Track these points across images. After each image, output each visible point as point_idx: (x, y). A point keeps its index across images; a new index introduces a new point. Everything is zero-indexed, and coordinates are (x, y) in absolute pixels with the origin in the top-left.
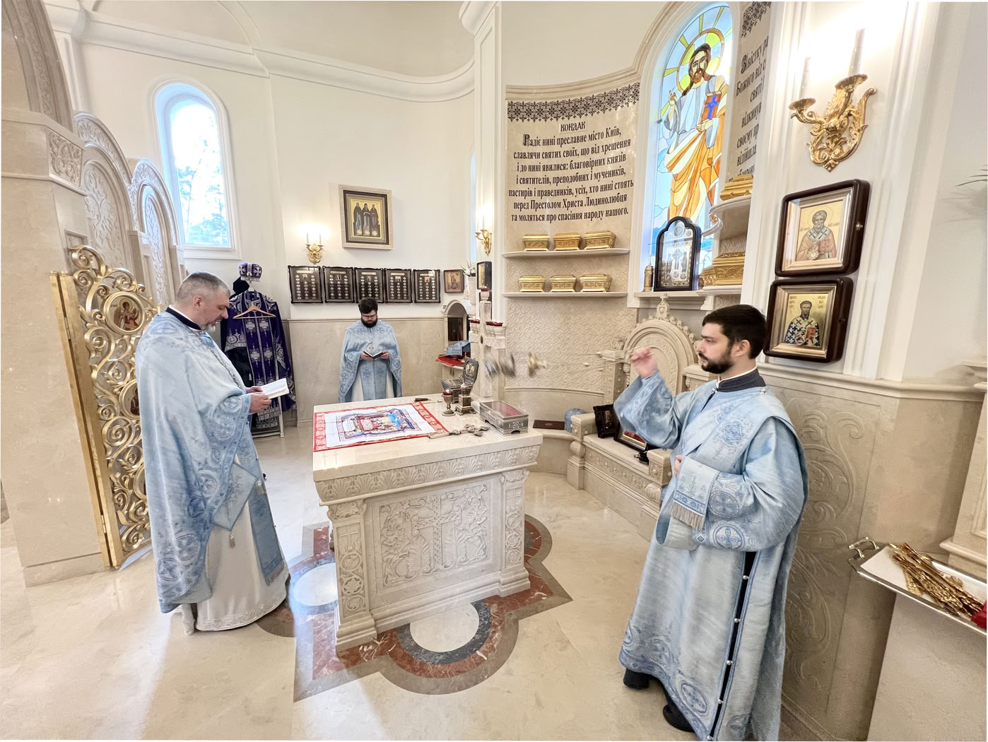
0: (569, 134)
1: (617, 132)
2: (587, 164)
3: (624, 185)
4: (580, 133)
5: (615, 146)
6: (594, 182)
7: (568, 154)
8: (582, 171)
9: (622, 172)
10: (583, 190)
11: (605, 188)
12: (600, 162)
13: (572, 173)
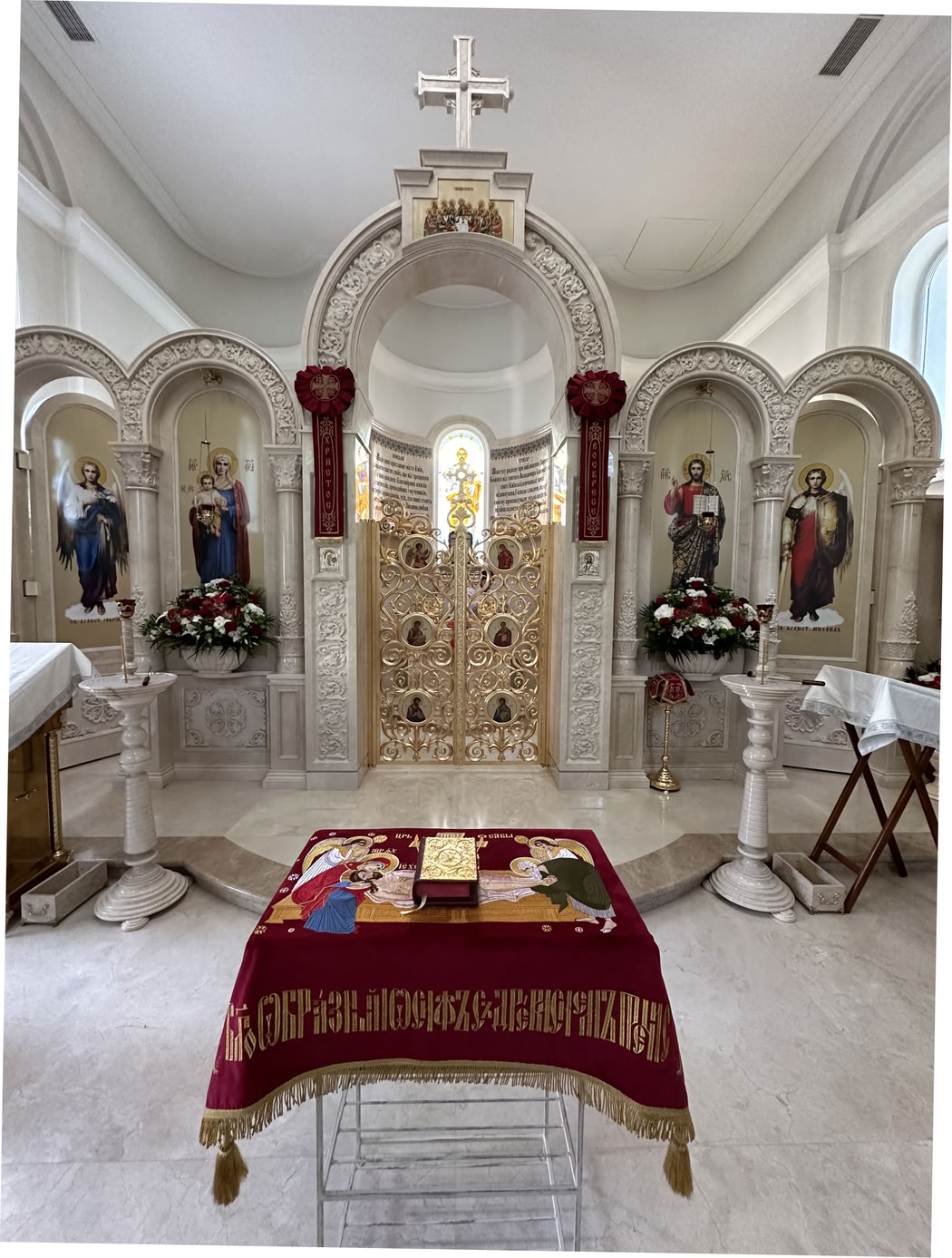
0: (396, 461)
1: (420, 470)
2: (406, 483)
3: (427, 501)
4: (402, 463)
5: (420, 478)
6: (409, 495)
7: (397, 473)
8: (404, 486)
9: (425, 494)
10: (403, 498)
11: (416, 500)
12: (412, 484)
13: (398, 485)
